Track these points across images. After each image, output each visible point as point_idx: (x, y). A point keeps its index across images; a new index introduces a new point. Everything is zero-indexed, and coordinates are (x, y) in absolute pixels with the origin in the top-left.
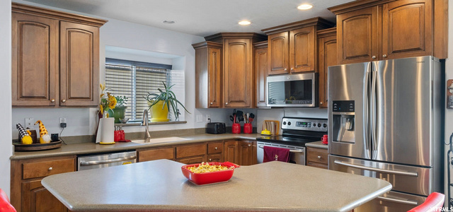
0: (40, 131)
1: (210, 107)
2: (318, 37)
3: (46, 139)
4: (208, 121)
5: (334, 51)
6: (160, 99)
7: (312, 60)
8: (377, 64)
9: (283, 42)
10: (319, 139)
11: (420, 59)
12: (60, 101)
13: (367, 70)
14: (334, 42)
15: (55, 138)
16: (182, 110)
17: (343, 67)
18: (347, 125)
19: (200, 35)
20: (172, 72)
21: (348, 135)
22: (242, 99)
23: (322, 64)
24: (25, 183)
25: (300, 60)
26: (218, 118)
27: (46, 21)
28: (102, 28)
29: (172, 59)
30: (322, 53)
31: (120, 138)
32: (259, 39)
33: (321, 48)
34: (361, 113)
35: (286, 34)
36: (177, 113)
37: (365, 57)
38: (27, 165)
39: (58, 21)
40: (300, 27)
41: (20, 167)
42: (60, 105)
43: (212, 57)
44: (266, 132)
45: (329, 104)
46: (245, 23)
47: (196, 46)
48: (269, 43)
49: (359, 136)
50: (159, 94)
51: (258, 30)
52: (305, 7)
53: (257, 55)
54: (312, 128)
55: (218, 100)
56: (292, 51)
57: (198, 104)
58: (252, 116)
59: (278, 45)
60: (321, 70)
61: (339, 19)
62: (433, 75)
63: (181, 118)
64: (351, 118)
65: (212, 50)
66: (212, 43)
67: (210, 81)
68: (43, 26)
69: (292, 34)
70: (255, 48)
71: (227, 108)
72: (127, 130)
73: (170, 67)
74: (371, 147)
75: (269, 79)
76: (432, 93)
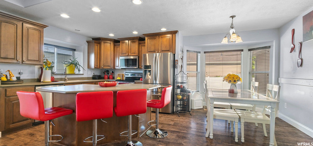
0: (10, 75)
1: (95, 68)
2: (139, 44)
3: (14, 79)
4: (93, 74)
5: (144, 49)
6: (71, 63)
7: (137, 52)
8: (158, 54)
9: (126, 44)
10: (139, 80)
11: (169, 53)
12: (23, 61)
13: (155, 56)
14: (145, 46)
15: (18, 78)
16: (81, 69)
17: (147, 54)
18: (149, 73)
19: (90, 37)
20: (76, 52)
21: (149, 77)
22: (109, 65)
23: (140, 53)
24: (7, 98)
25: (133, 52)
26: (97, 73)
27: (16, 22)
28: (45, 29)
29: (76, 46)
30: (140, 49)
31: (53, 80)
32: (116, 42)
33: (140, 48)
34: (153, 69)
35: (127, 41)
36: (79, 71)
37: (154, 52)
38: (8, 90)
39: (21, 23)
40: (133, 39)
41: (4, 91)
42: (22, 63)
43: (96, 47)
44: (119, 78)
45: (143, 67)
46: (111, 35)
47: (88, 42)
48: (121, 44)
49: (152, 77)
50: (71, 61)
51: (116, 39)
52: (135, 33)
53: (115, 48)
54: (136, 76)
55: (98, 66)
56: (130, 48)
57: (89, 67)
58: (113, 72)
59: (124, 45)
60: (140, 56)
61: (146, 38)
62: (172, 58)
63: (81, 72)
64: (150, 71)
65: (96, 44)
66: (96, 41)
67: (95, 57)
68: (14, 24)
69: (130, 42)
70: (114, 45)
71: (103, 69)
72: (55, 77)
73: (74, 50)
74: (156, 80)
75: (121, 58)
76: (172, 63)
